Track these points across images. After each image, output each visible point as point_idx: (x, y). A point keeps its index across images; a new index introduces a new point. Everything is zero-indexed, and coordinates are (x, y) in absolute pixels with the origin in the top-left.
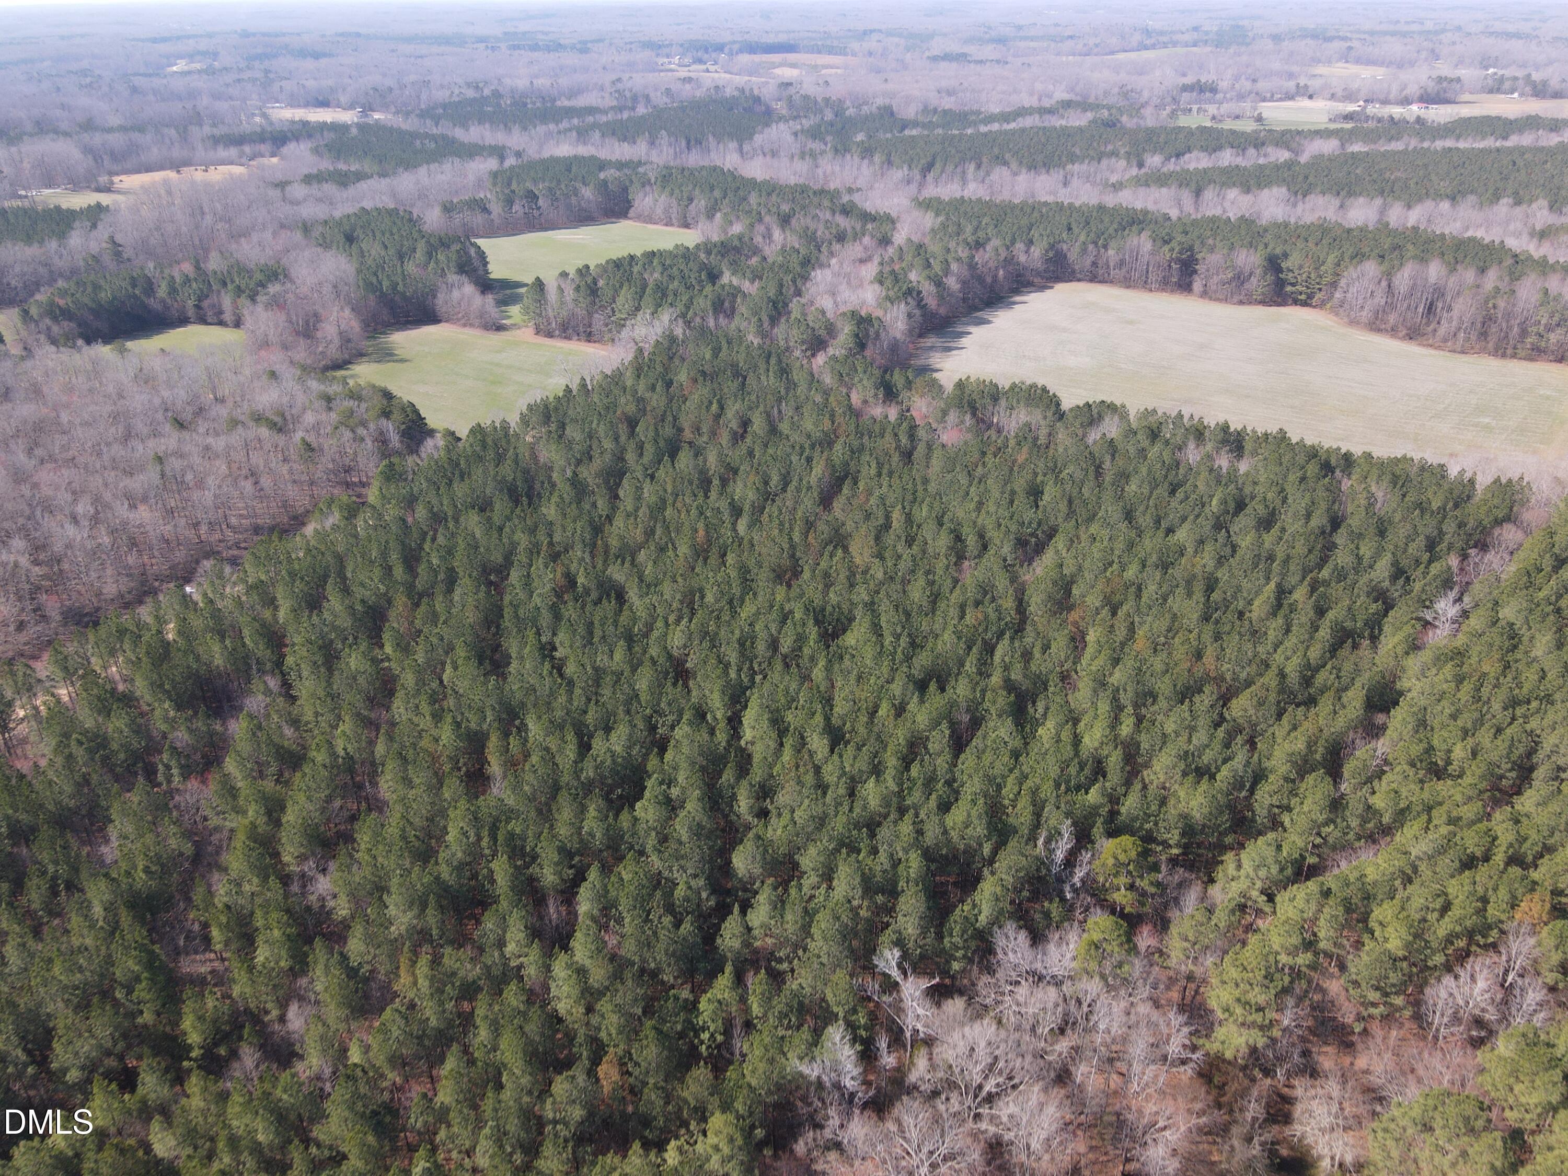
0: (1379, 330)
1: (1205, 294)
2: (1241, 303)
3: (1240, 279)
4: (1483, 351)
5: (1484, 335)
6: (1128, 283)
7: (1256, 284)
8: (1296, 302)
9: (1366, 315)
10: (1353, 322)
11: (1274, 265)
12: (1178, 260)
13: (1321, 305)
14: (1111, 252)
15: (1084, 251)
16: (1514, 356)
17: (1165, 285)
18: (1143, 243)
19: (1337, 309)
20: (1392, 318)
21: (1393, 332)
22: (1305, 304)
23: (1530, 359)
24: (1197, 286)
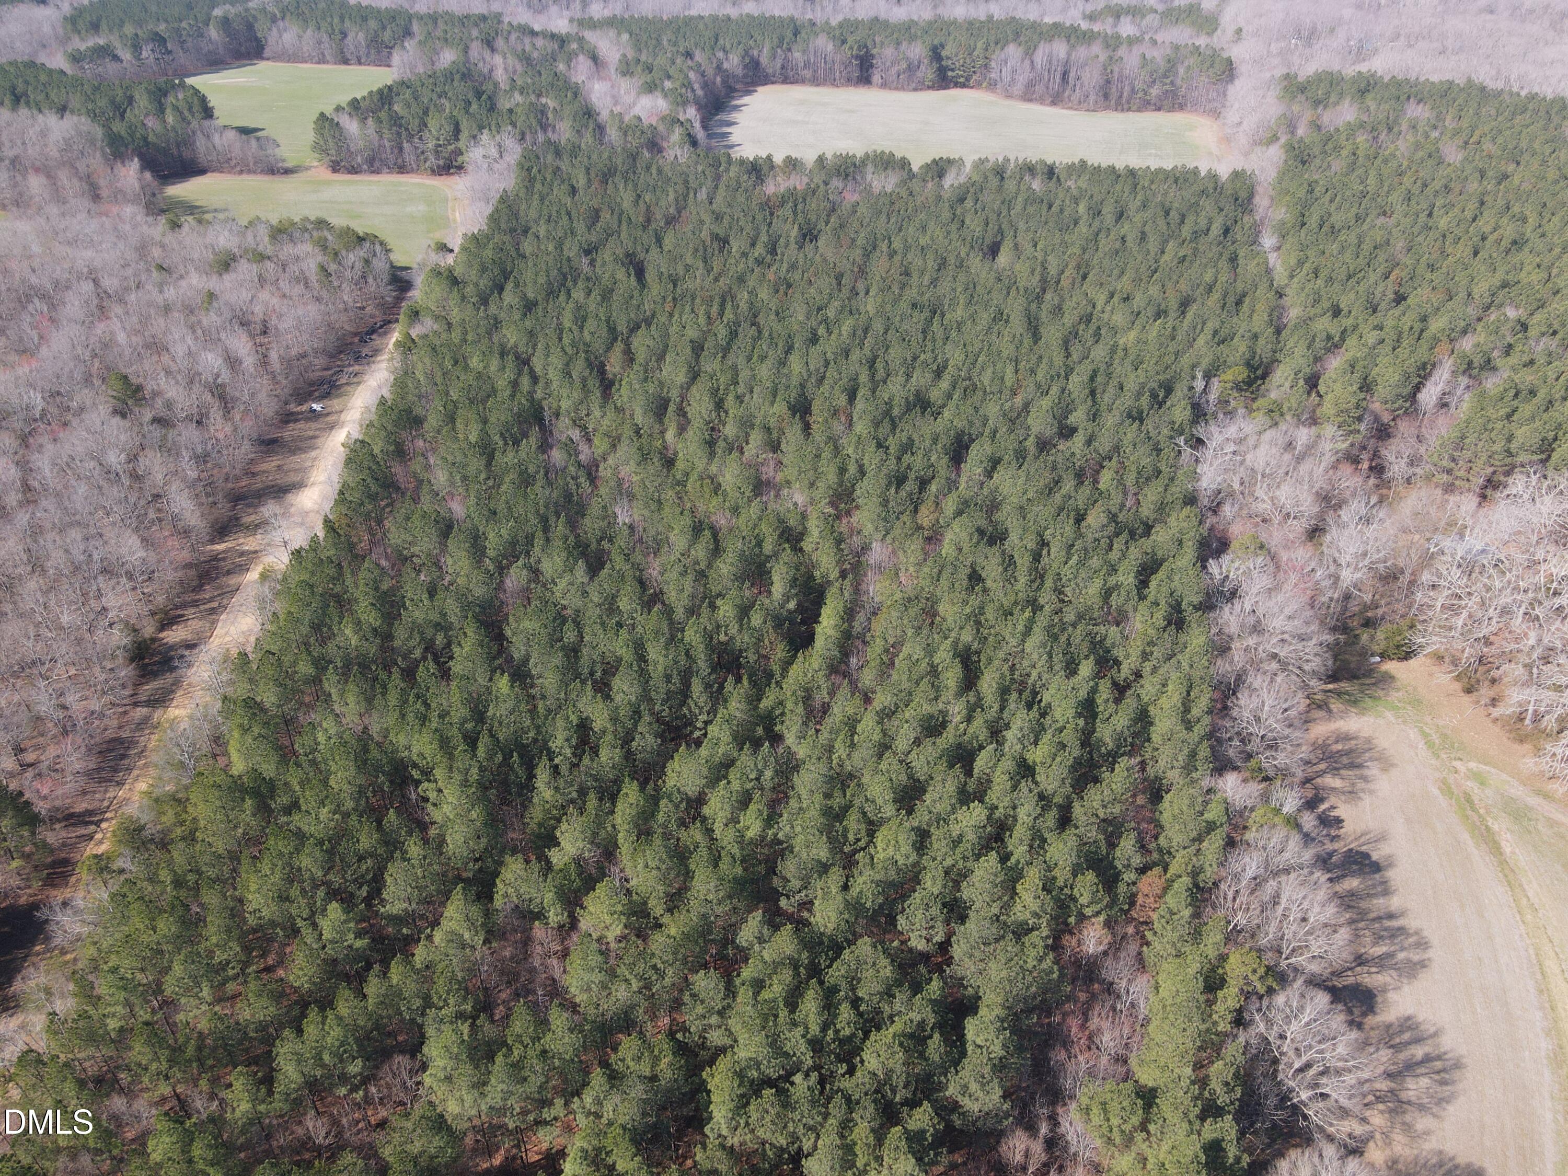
0: (1030, 100)
1: (884, 85)
2: (915, 90)
3: (912, 68)
4: (1106, 108)
5: (1106, 96)
6: (816, 81)
7: (927, 72)
8: (957, 85)
9: (1018, 89)
10: (1009, 96)
11: (936, 54)
12: (857, 57)
13: (978, 85)
14: (797, 55)
15: (774, 57)
16: (1129, 110)
17: (849, 81)
18: (823, 44)
19: (992, 86)
20: (1040, 89)
21: (1041, 101)
22: (963, 86)
23: (1139, 110)
24: (876, 78)
